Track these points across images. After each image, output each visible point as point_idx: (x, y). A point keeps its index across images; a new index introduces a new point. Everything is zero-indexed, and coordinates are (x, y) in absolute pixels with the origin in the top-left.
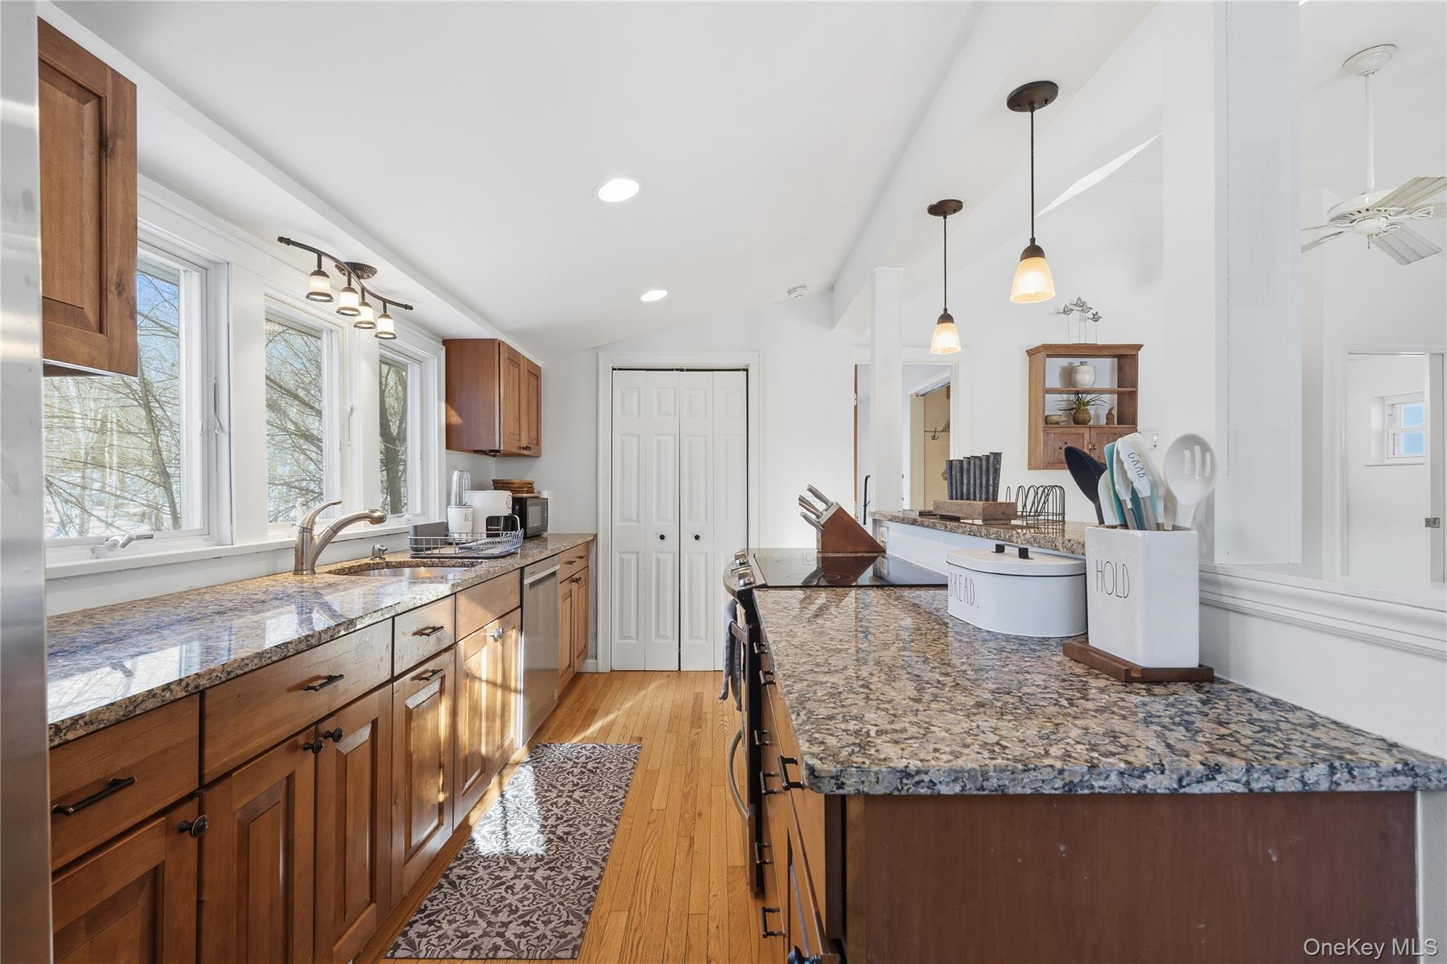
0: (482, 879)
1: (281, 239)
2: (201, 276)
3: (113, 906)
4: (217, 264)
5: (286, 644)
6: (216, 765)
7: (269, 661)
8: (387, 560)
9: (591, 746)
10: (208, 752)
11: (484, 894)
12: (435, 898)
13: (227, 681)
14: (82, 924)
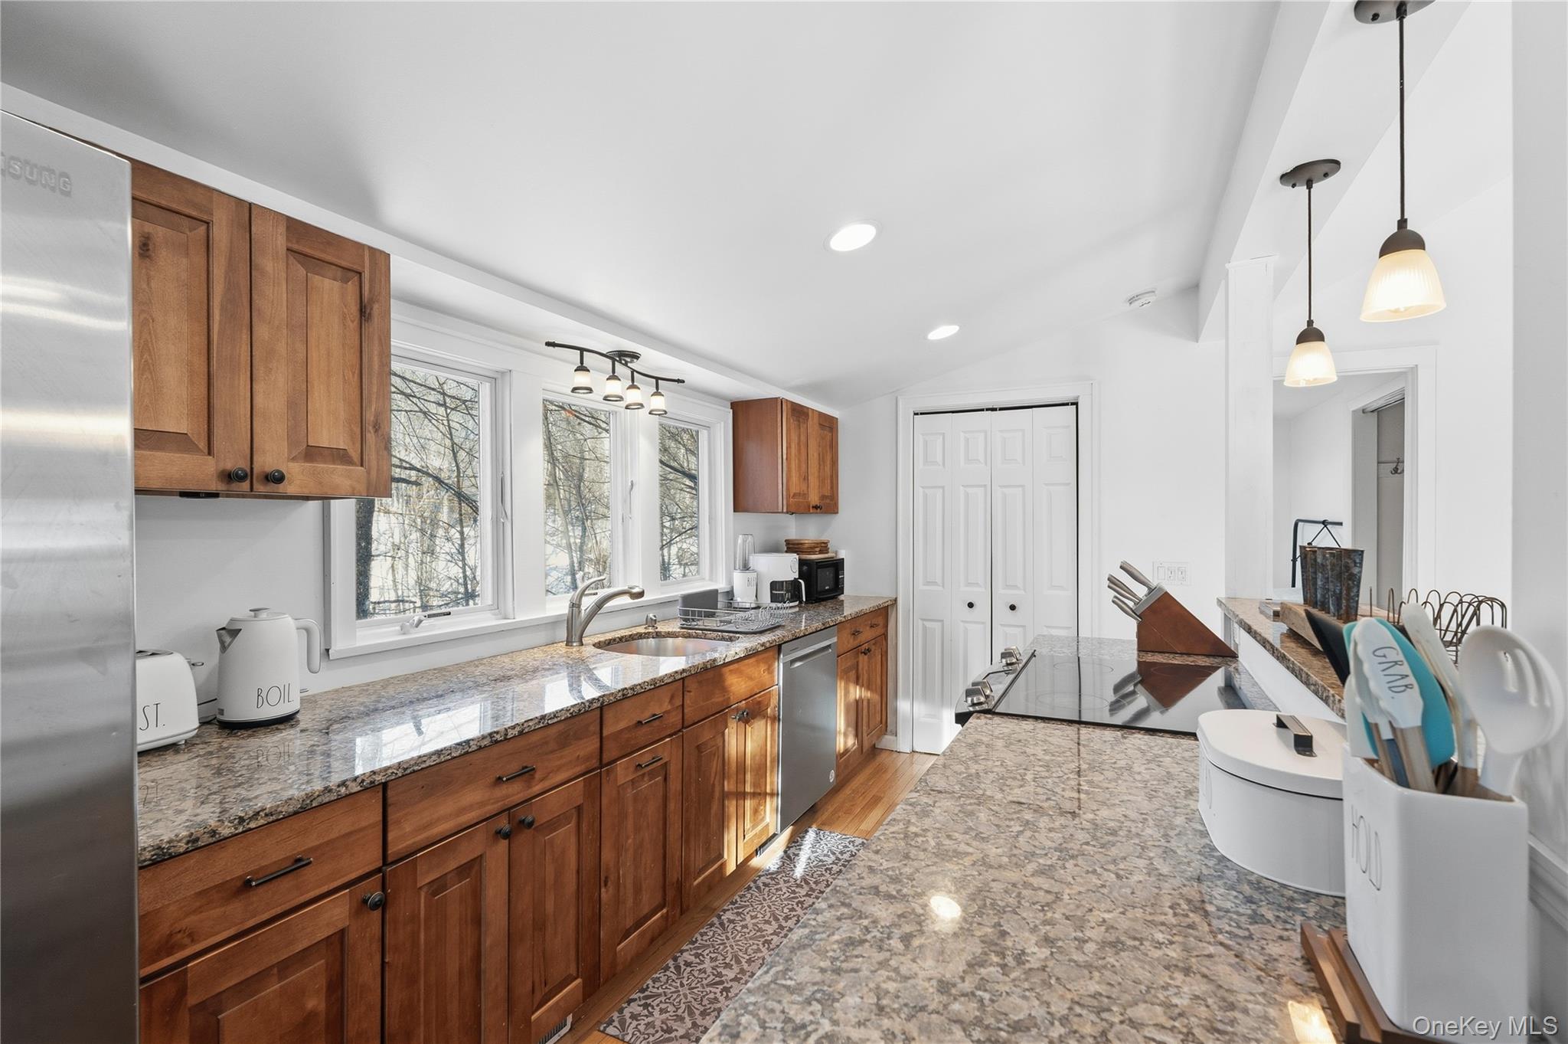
0: (705, 972)
1: (548, 344)
2: (491, 386)
3: (302, 957)
4: (503, 373)
5: (468, 742)
6: (400, 847)
7: (449, 757)
8: (659, 630)
9: (860, 841)
10: (391, 836)
11: (700, 989)
12: (658, 980)
13: (403, 776)
14: (275, 970)
